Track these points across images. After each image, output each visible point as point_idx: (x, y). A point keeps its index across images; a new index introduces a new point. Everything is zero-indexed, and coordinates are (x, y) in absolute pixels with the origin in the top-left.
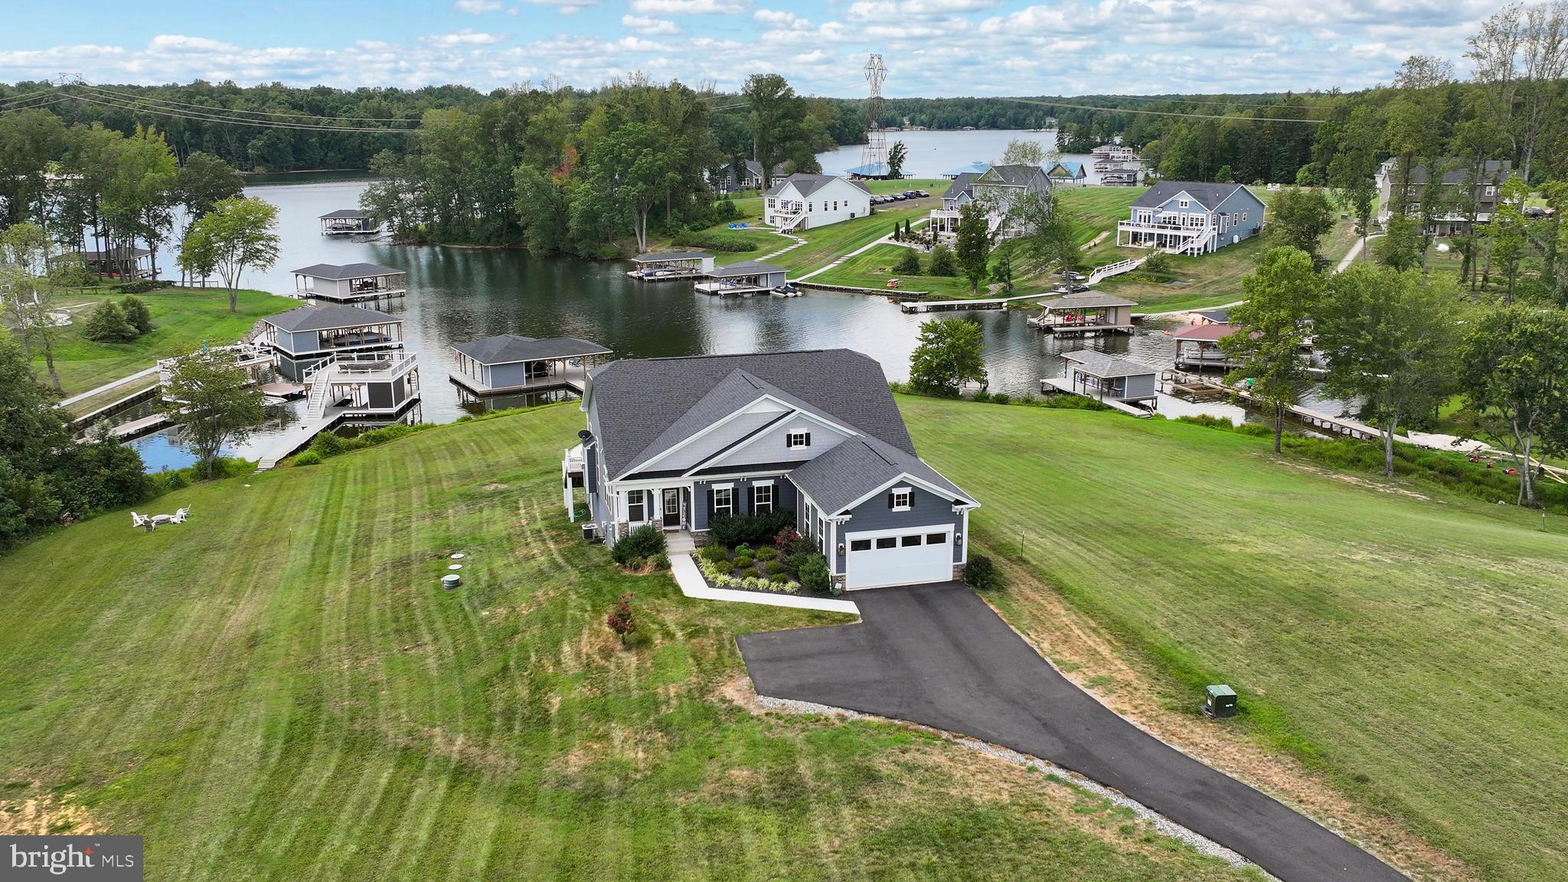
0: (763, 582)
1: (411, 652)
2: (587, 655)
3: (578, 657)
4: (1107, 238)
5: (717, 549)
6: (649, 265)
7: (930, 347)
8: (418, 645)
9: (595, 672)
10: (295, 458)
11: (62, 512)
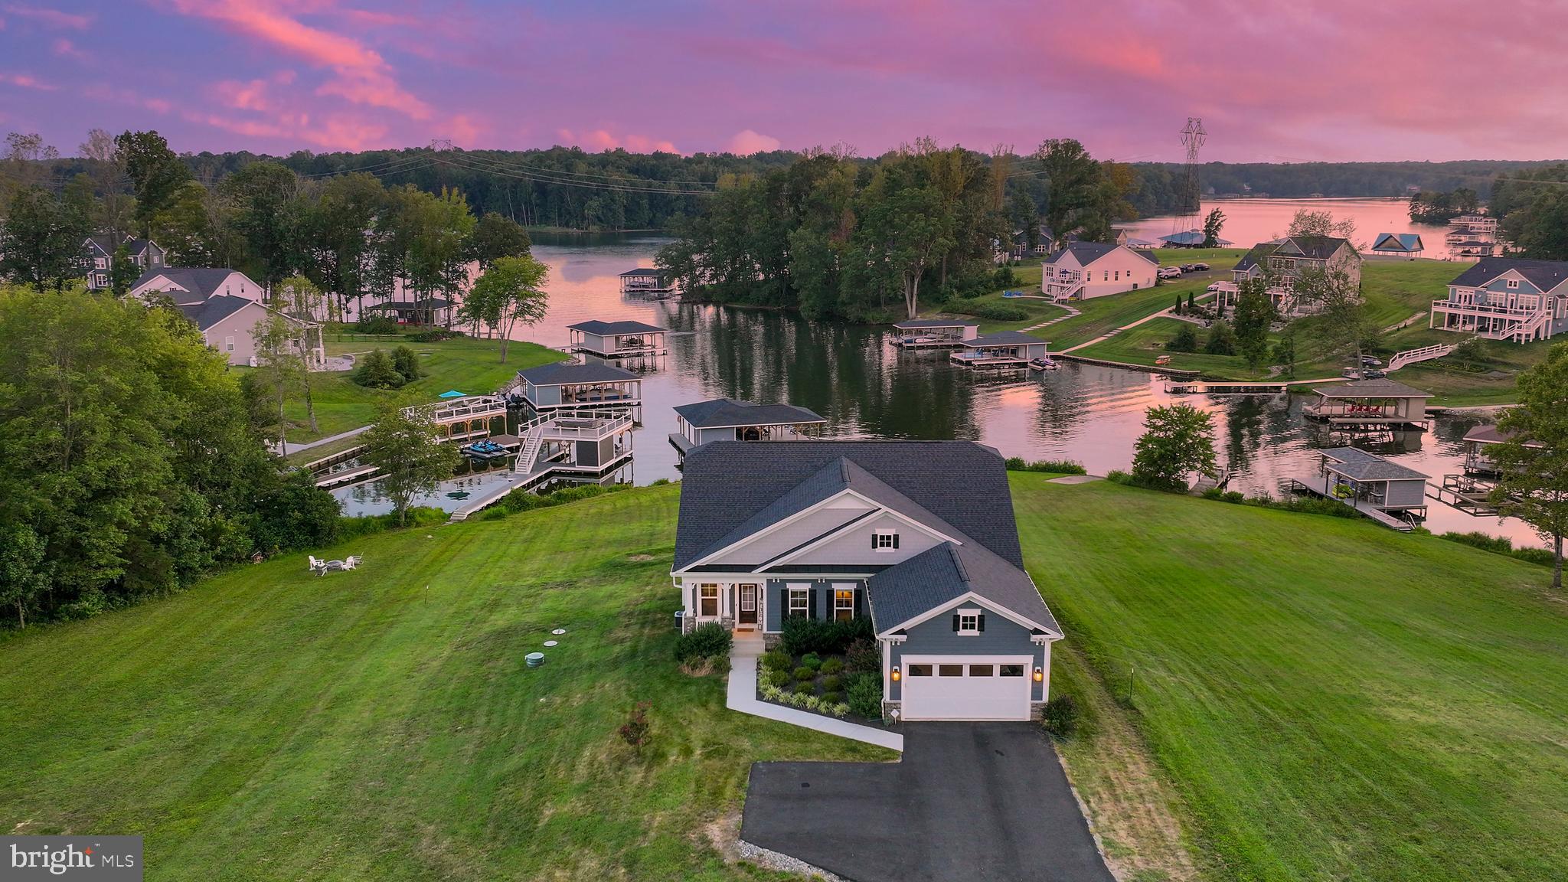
0: (812, 700)
1: (459, 735)
2: (601, 763)
3: (591, 764)
4: (1422, 319)
5: (780, 656)
6: (909, 332)
7: (1156, 435)
8: (470, 726)
9: (597, 785)
10: (486, 512)
11: (253, 550)
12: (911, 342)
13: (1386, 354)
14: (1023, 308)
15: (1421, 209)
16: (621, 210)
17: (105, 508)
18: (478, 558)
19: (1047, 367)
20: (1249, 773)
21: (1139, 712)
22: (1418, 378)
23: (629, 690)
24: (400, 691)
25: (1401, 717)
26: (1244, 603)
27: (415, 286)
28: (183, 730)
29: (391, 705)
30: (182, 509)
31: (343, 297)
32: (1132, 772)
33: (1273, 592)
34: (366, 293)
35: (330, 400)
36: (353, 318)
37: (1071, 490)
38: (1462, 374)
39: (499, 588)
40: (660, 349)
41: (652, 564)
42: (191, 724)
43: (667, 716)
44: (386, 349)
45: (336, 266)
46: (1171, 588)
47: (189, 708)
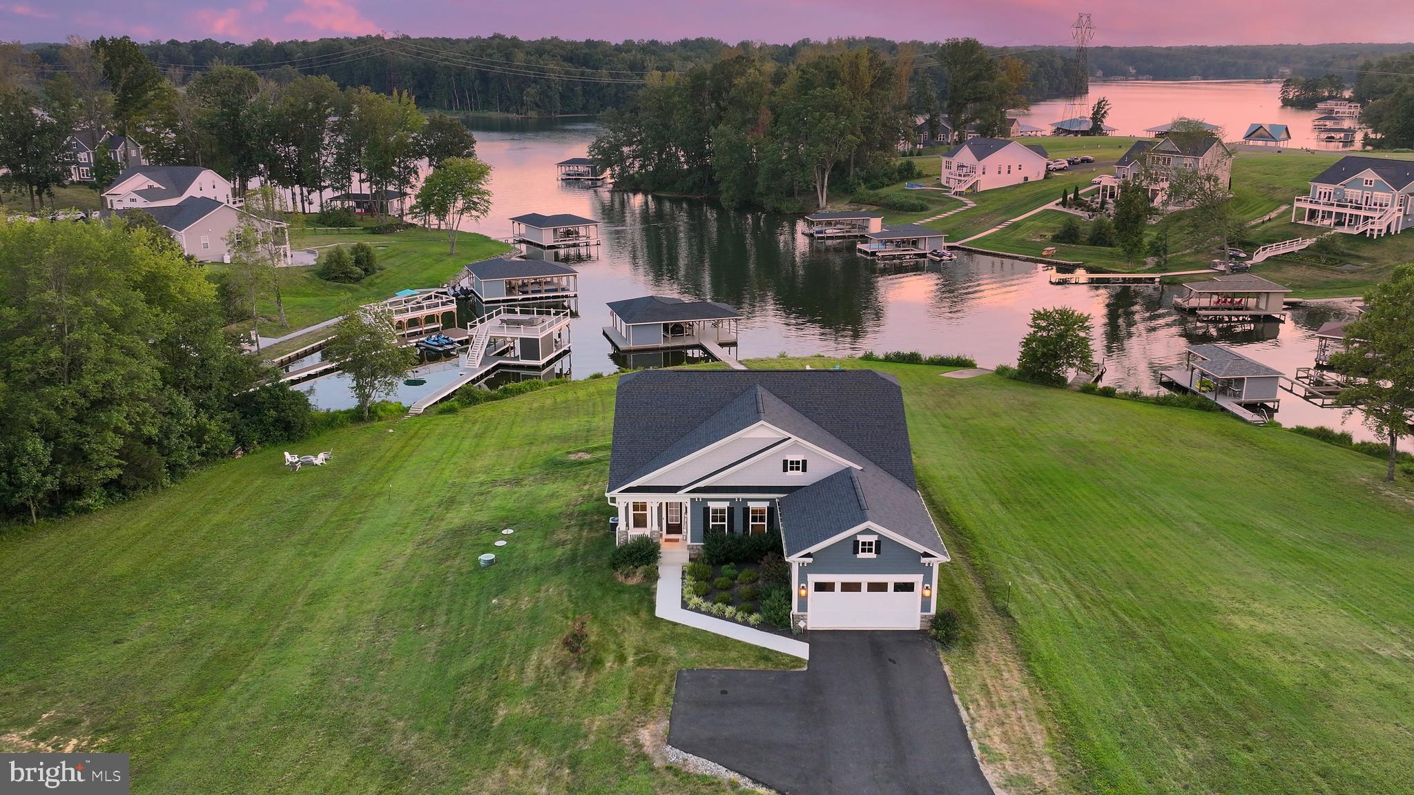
0: (730, 610)
1: (422, 633)
2: (546, 667)
3: (538, 668)
4: (1284, 213)
5: (702, 567)
6: (820, 223)
7: (1040, 334)
8: (431, 625)
9: (544, 688)
10: (441, 406)
11: (235, 446)
12: (821, 232)
13: (1250, 246)
14: (923, 199)
15: (1291, 94)
16: (557, 97)
17: (103, 417)
18: (435, 454)
19: (944, 258)
20: (1107, 681)
21: (1014, 621)
22: (1279, 270)
23: (570, 596)
24: (369, 588)
25: (1242, 626)
26: (1111, 506)
27: (369, 179)
28: (181, 624)
29: (362, 602)
30: (170, 413)
31: (305, 190)
32: (1007, 680)
33: (1137, 493)
34: (326, 187)
35: (297, 294)
36: (315, 208)
37: (962, 384)
38: (1319, 267)
39: (454, 484)
40: (595, 237)
41: (589, 463)
42: (188, 618)
43: (604, 623)
44: (344, 242)
45: (298, 162)
46: (1048, 490)
47: (185, 602)
